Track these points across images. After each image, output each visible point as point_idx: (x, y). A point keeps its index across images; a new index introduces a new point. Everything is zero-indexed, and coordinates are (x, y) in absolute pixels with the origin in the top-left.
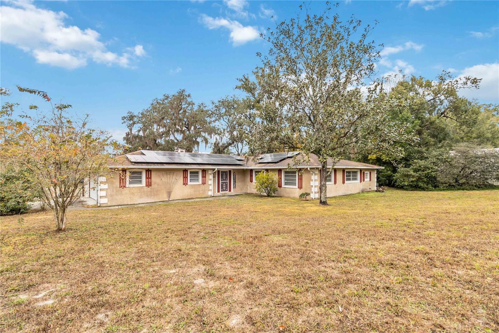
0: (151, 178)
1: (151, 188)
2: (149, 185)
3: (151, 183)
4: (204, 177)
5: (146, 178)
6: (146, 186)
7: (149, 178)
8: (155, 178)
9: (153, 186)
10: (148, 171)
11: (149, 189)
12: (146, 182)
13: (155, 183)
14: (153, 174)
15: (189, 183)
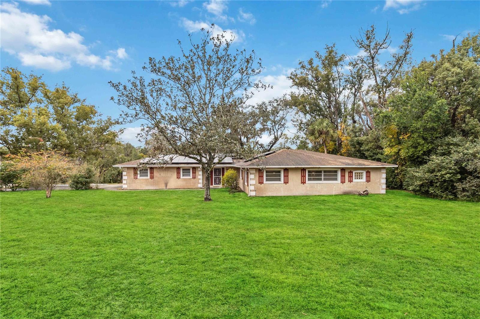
0: (153, 173)
1: (154, 180)
2: (152, 177)
3: (153, 176)
4: (194, 173)
5: (150, 173)
6: (150, 178)
7: (152, 173)
8: (156, 173)
9: (155, 178)
10: (152, 168)
11: (152, 180)
12: (150, 176)
13: (156, 177)
14: (155, 170)
15: (181, 177)
